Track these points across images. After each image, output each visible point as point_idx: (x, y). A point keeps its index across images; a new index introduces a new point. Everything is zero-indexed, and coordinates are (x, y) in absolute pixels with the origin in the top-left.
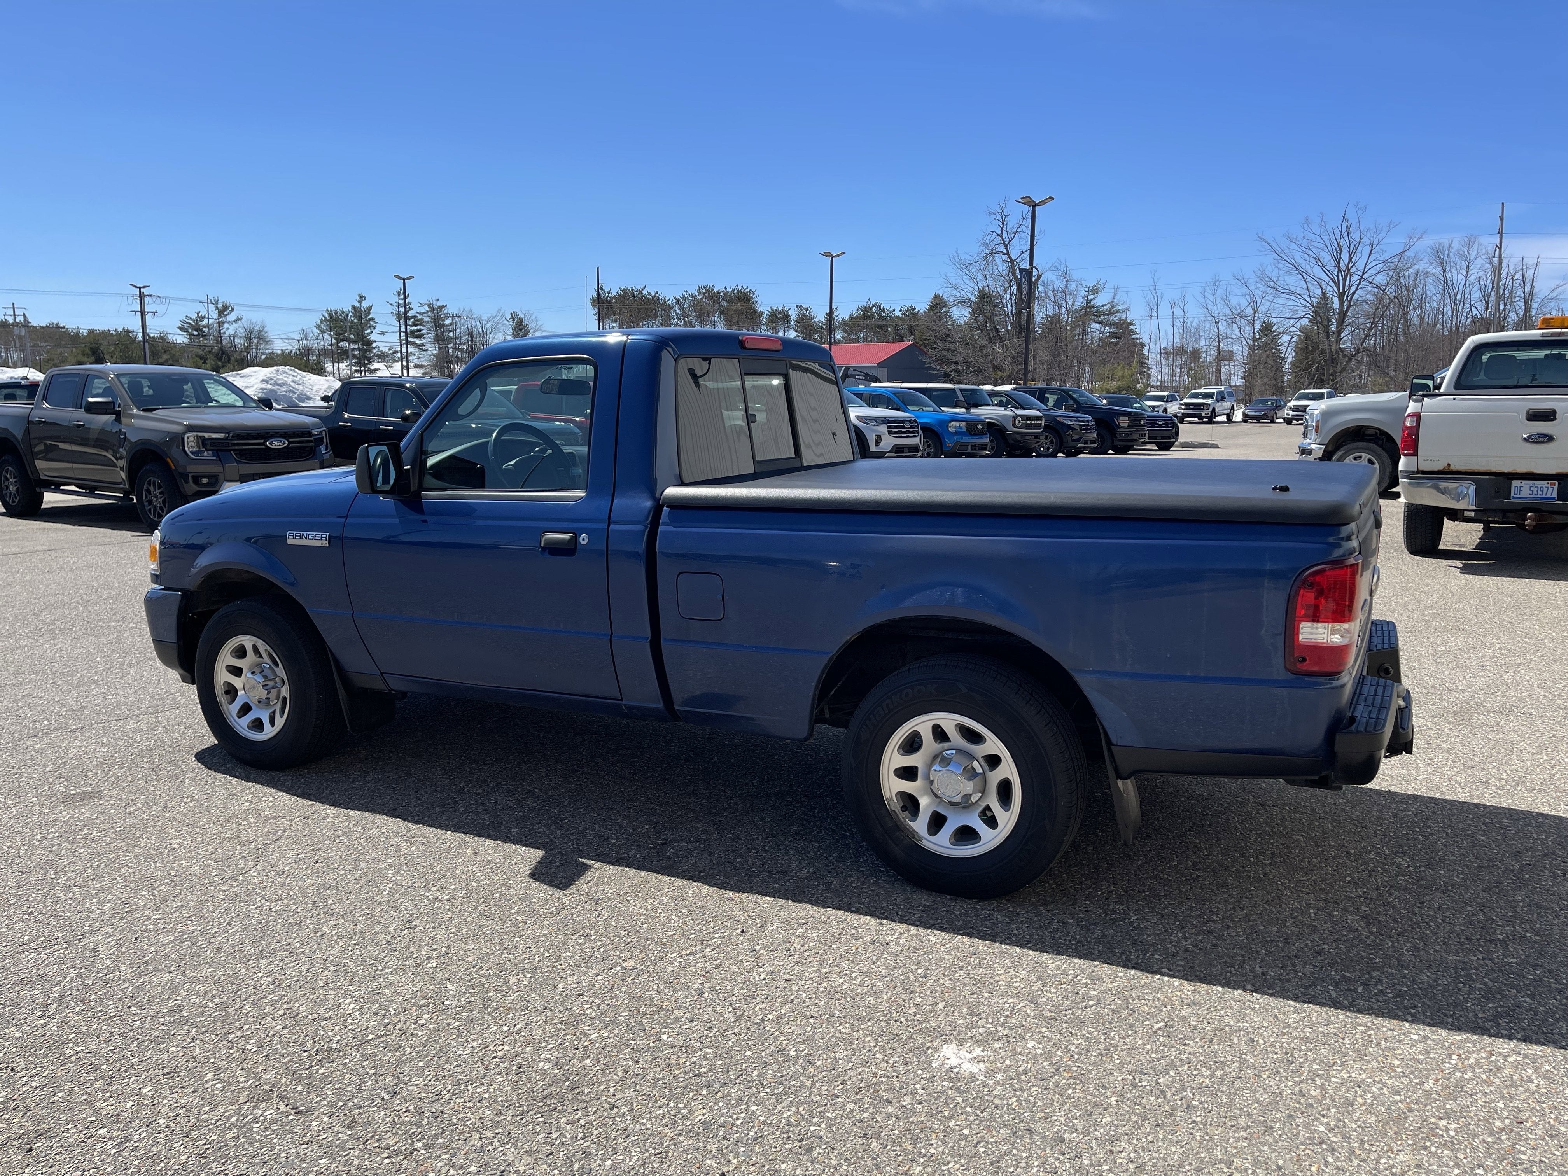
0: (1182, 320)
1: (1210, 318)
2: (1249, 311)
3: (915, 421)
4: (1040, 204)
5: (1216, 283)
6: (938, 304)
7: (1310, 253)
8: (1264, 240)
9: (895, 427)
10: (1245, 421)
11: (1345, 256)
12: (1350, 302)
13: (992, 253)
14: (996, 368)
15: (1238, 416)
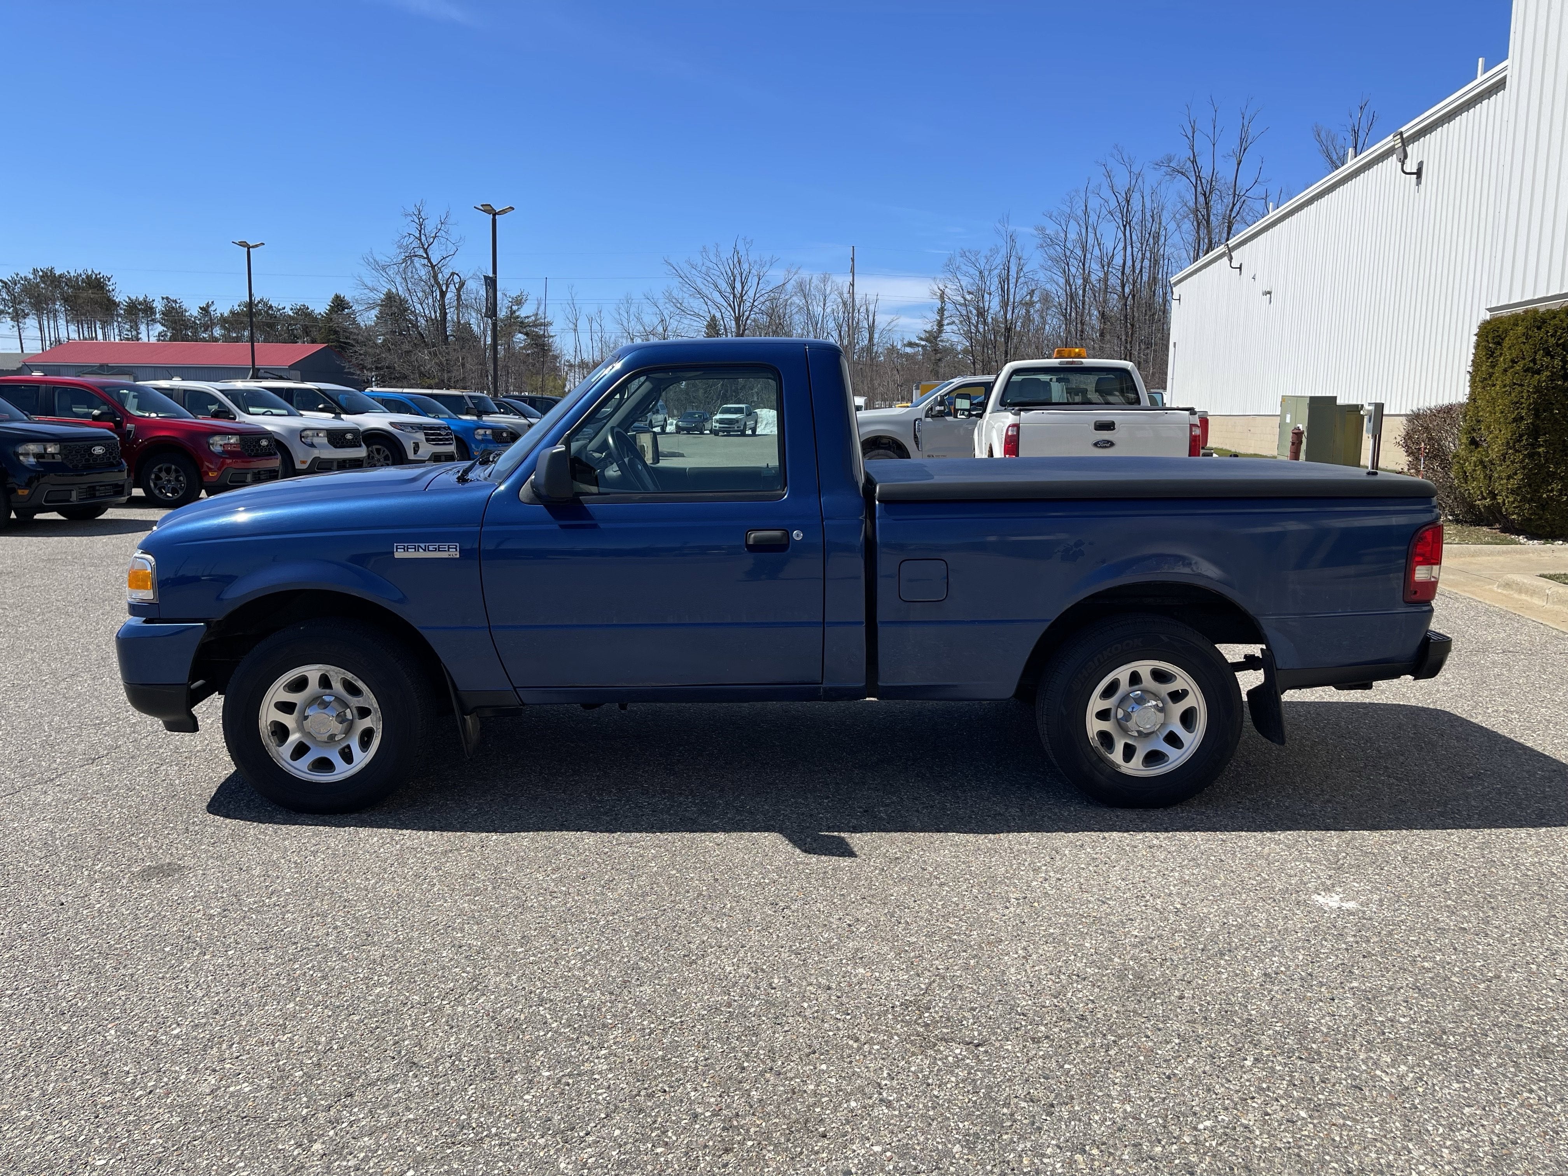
0: (600, 335)
1: (626, 334)
2: (660, 329)
3: (449, 428)
4: (499, 213)
5: (629, 301)
6: (339, 304)
7: (709, 279)
8: (670, 264)
9: (432, 434)
10: (678, 432)
11: (738, 286)
12: (745, 326)
13: (410, 257)
14: (422, 375)
15: (670, 429)
